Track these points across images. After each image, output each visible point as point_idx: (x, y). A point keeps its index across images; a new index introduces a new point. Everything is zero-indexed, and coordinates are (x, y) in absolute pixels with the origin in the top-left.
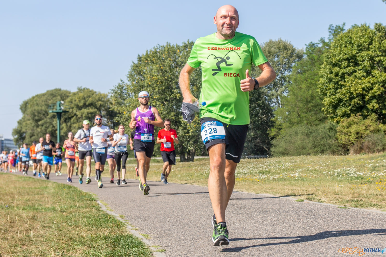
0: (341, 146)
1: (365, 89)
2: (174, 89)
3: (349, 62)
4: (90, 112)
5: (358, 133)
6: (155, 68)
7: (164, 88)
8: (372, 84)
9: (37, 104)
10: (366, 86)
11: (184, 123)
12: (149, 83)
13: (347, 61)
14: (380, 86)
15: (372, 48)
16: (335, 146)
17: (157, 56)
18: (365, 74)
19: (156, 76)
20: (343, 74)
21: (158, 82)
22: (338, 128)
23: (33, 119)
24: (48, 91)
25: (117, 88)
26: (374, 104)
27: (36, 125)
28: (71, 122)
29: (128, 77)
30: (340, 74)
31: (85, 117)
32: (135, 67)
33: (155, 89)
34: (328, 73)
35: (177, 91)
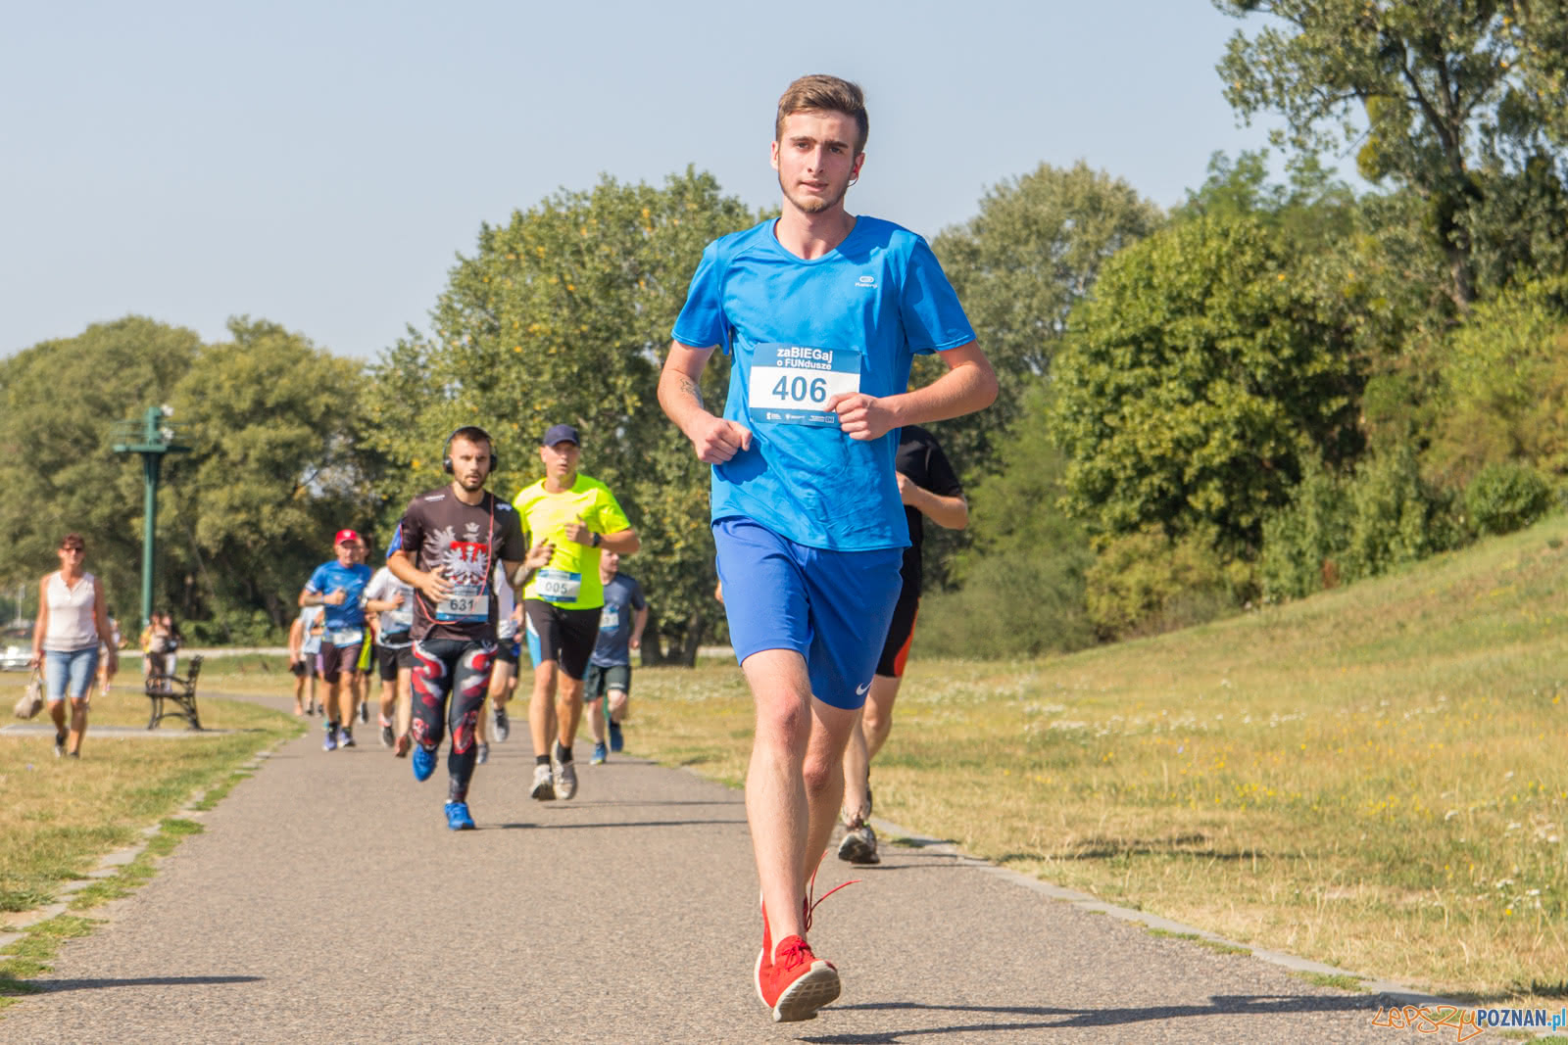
0: (1097, 632)
1: (1184, 443)
2: (618, 374)
3: (1140, 350)
4: (279, 441)
5: (1147, 591)
6: (542, 290)
7: (575, 369)
8: (1207, 429)
9: (49, 394)
10: (1185, 434)
11: (653, 515)
12: (518, 350)
13: (1132, 348)
14: (1229, 438)
15: (1211, 308)
16: (1076, 630)
17: (554, 238)
18: (1186, 393)
19: (544, 320)
20: (1121, 390)
21: (552, 343)
22: (1089, 574)
23: (31, 461)
24: (94, 331)
25: (390, 361)
26: (1212, 496)
27: (42, 486)
28: (195, 482)
29: (437, 318)
30: (1110, 389)
31: (258, 460)
32: (468, 276)
33: (539, 374)
34: (1075, 382)
35: (629, 383)
